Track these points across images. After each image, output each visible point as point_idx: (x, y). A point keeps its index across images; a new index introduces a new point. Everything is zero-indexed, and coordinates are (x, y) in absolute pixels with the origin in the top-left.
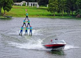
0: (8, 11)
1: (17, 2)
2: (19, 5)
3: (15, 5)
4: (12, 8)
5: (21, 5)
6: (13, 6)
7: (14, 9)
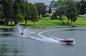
0: (74, 21)
1: (81, 14)
2: (82, 17)
3: (80, 17)
4: (77, 19)
5: (84, 17)
6: (78, 18)
7: (79, 20)
